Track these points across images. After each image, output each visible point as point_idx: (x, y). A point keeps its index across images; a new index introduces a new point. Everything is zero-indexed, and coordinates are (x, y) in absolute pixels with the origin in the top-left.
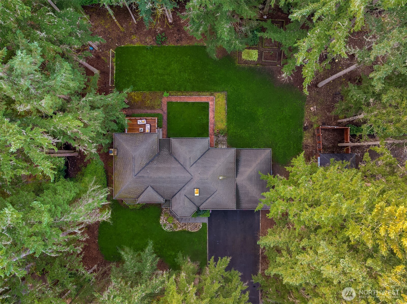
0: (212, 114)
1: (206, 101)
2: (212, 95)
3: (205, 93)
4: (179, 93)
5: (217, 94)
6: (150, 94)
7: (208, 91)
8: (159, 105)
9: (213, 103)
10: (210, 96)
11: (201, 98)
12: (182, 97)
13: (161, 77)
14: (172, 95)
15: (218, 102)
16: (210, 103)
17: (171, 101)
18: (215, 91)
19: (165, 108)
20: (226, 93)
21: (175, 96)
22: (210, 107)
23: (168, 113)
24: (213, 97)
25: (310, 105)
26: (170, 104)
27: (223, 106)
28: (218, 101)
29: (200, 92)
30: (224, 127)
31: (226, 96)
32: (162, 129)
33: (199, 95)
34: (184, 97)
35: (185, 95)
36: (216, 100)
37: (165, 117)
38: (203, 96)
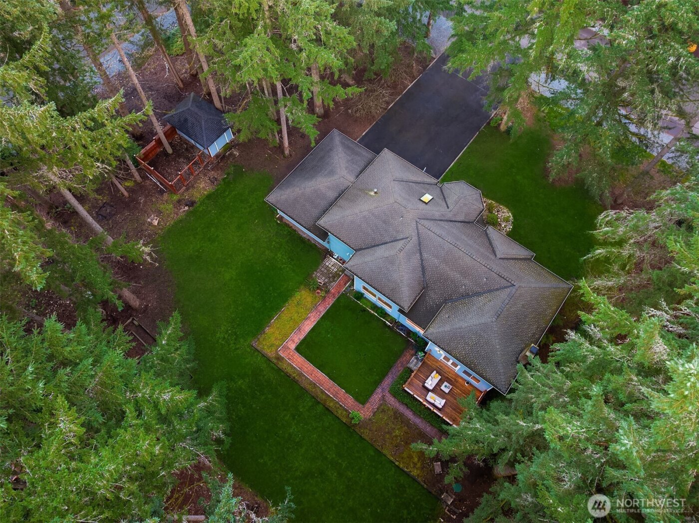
0: (305, 326)
1: (297, 355)
2: (279, 358)
3: (289, 370)
4: (331, 404)
5: (270, 352)
6: (384, 446)
7: (280, 370)
8: (383, 411)
9: (290, 343)
10: (283, 358)
11: (300, 366)
12: (332, 393)
13: (340, 461)
14: (346, 411)
15: (279, 337)
16: (293, 346)
17: (356, 403)
18: (268, 360)
19: (376, 397)
20: (253, 342)
21: (341, 406)
22: (299, 339)
23: (377, 383)
24: (281, 353)
25: (153, 230)
26: (362, 398)
27: (278, 326)
28: (279, 340)
29: (294, 378)
30: (303, 292)
31: (258, 339)
32: (408, 365)
33: (300, 375)
34: (329, 391)
35: (323, 392)
36: (281, 343)
37: (388, 382)
38: (295, 368)
